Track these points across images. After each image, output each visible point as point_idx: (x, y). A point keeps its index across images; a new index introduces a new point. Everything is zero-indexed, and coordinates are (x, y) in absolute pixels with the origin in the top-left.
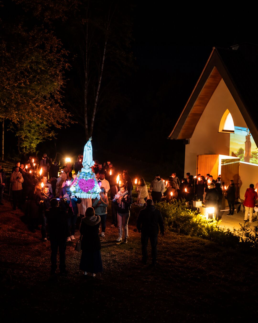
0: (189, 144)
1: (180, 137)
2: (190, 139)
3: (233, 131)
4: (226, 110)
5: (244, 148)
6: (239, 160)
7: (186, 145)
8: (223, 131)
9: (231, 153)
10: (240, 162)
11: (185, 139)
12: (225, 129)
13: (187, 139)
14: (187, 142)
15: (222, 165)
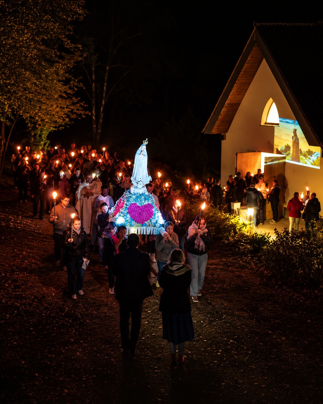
0: (225, 139)
1: (214, 131)
2: (226, 134)
3: (278, 124)
4: (270, 99)
5: (291, 144)
6: (284, 158)
7: (222, 141)
8: (266, 123)
9: (275, 151)
10: (287, 161)
11: (221, 134)
12: (268, 122)
13: (222, 134)
14: (223, 138)
15: (265, 164)
